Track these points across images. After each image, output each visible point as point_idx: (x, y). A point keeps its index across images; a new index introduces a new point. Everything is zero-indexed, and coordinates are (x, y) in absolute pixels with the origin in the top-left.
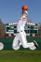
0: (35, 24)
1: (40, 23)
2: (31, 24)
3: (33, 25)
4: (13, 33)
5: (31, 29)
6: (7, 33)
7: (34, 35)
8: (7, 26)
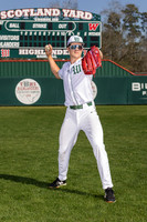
0: (93, 14)
1: (105, 12)
2: (80, 14)
3: (86, 18)
4: (17, 45)
5: (78, 34)
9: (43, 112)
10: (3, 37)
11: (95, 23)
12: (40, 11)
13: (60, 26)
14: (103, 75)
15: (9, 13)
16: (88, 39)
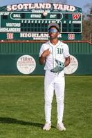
0: (76, 8)
2: (66, 8)
3: (71, 10)
4: (19, 30)
5: (65, 22)
6: (2, 30)
7: (71, 37)
8: (2, 13)
9: (35, 79)
10: (8, 25)
11: (77, 14)
12: (36, 5)
13: (51, 16)
14: (82, 53)
15: (13, 7)
16: (72, 26)
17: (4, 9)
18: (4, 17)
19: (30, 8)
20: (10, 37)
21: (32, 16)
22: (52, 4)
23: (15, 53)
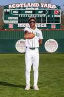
2: (50, 6)
3: (53, 8)
4: (17, 22)
5: (49, 16)
6: (6, 22)
7: (53, 26)
8: (5, 10)
10: (9, 18)
11: (57, 11)
12: (29, 4)
13: (39, 12)
14: (61, 38)
15: (13, 5)
16: (54, 19)
17: (6, 7)
18: (7, 13)
19: (25, 6)
20: (11, 27)
21: (26, 12)
22: (40, 4)
23: (15, 38)
